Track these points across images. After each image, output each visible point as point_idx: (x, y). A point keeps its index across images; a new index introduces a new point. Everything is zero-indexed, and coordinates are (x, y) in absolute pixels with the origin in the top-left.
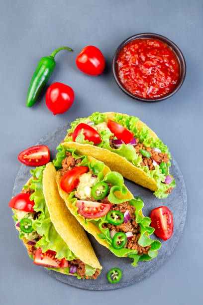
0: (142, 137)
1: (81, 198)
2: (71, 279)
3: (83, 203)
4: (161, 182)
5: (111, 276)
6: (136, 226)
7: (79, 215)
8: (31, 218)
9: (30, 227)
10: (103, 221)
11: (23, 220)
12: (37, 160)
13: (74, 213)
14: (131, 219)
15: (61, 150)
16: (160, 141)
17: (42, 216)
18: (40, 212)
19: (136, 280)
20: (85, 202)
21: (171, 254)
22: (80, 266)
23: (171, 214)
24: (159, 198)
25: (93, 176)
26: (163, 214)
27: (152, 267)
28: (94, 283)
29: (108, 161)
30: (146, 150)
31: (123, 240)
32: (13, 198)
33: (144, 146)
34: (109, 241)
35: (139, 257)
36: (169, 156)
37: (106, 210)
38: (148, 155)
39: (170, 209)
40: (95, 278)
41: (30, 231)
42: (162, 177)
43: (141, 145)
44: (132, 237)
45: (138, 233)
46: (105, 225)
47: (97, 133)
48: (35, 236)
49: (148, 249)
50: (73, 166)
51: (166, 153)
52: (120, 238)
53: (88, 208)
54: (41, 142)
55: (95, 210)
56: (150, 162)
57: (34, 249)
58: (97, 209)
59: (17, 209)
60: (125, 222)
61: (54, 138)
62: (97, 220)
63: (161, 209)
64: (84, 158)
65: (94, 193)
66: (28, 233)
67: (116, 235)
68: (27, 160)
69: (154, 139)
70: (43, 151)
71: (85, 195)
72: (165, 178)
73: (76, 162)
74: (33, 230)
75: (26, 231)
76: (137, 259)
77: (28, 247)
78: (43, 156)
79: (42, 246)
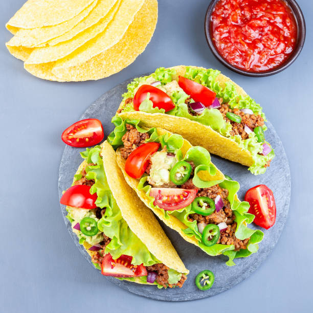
0: (226, 96)
1: (157, 185)
2: (148, 290)
3: (160, 191)
4: (259, 154)
5: (200, 281)
6: (230, 214)
7: (157, 207)
8: (93, 216)
9: (93, 228)
10: (189, 211)
11: (83, 221)
12: (87, 140)
13: (149, 205)
14: (223, 206)
15: (119, 123)
16: (250, 98)
17: (109, 212)
18: (105, 208)
19: (232, 283)
20: (161, 189)
21: (276, 245)
22: (161, 271)
23: (272, 193)
24: (256, 174)
25: (168, 154)
26: (262, 195)
27: (253, 264)
28: (179, 292)
29: (185, 132)
30: (233, 112)
31: (216, 233)
32: (64, 192)
33: (229, 107)
34: (198, 236)
35: (234, 254)
36: (264, 118)
37: (191, 197)
38: (238, 120)
39: (270, 187)
40: (181, 286)
41: (93, 233)
42: (259, 147)
43: (226, 106)
44: (226, 229)
45: (233, 223)
46: (191, 217)
47: (168, 96)
48: (100, 239)
49: (246, 242)
50: (138, 144)
51: (260, 114)
52: (211, 231)
53: (168, 196)
54: (87, 115)
55: (176, 198)
56: (242, 128)
57: (99, 256)
58: (179, 197)
59: (73, 206)
60: (217, 210)
61: (104, 107)
62: (180, 211)
63: (258, 189)
64: (153, 131)
65: (173, 177)
66: (91, 236)
67: (206, 228)
68: (73, 140)
69: (243, 98)
70: (94, 126)
71: (162, 181)
72: (262, 147)
73: (141, 137)
74: (98, 231)
75: (89, 234)
76: (232, 256)
77: (92, 254)
78: (94, 133)
79: (113, 251)
